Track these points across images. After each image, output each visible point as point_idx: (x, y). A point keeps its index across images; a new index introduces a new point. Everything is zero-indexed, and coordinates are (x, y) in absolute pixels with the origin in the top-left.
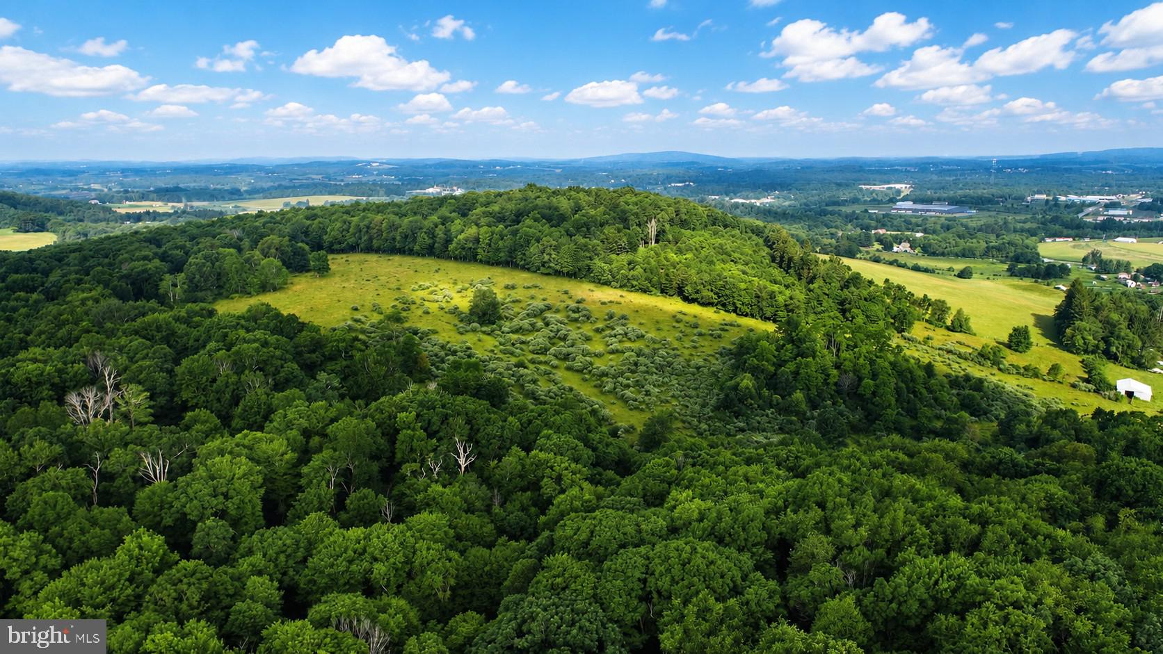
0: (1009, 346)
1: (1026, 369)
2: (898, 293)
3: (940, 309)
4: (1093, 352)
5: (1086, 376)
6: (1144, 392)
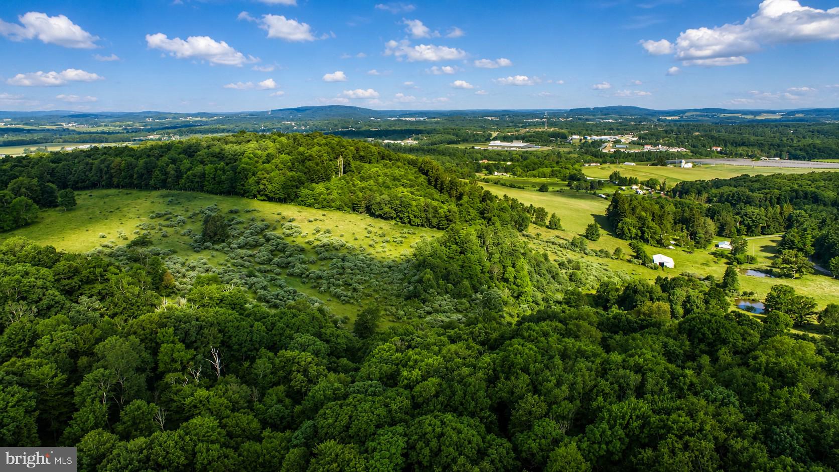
0: (587, 237)
1: (601, 251)
2: (514, 204)
3: (540, 214)
4: (635, 238)
5: (635, 254)
6: (669, 262)
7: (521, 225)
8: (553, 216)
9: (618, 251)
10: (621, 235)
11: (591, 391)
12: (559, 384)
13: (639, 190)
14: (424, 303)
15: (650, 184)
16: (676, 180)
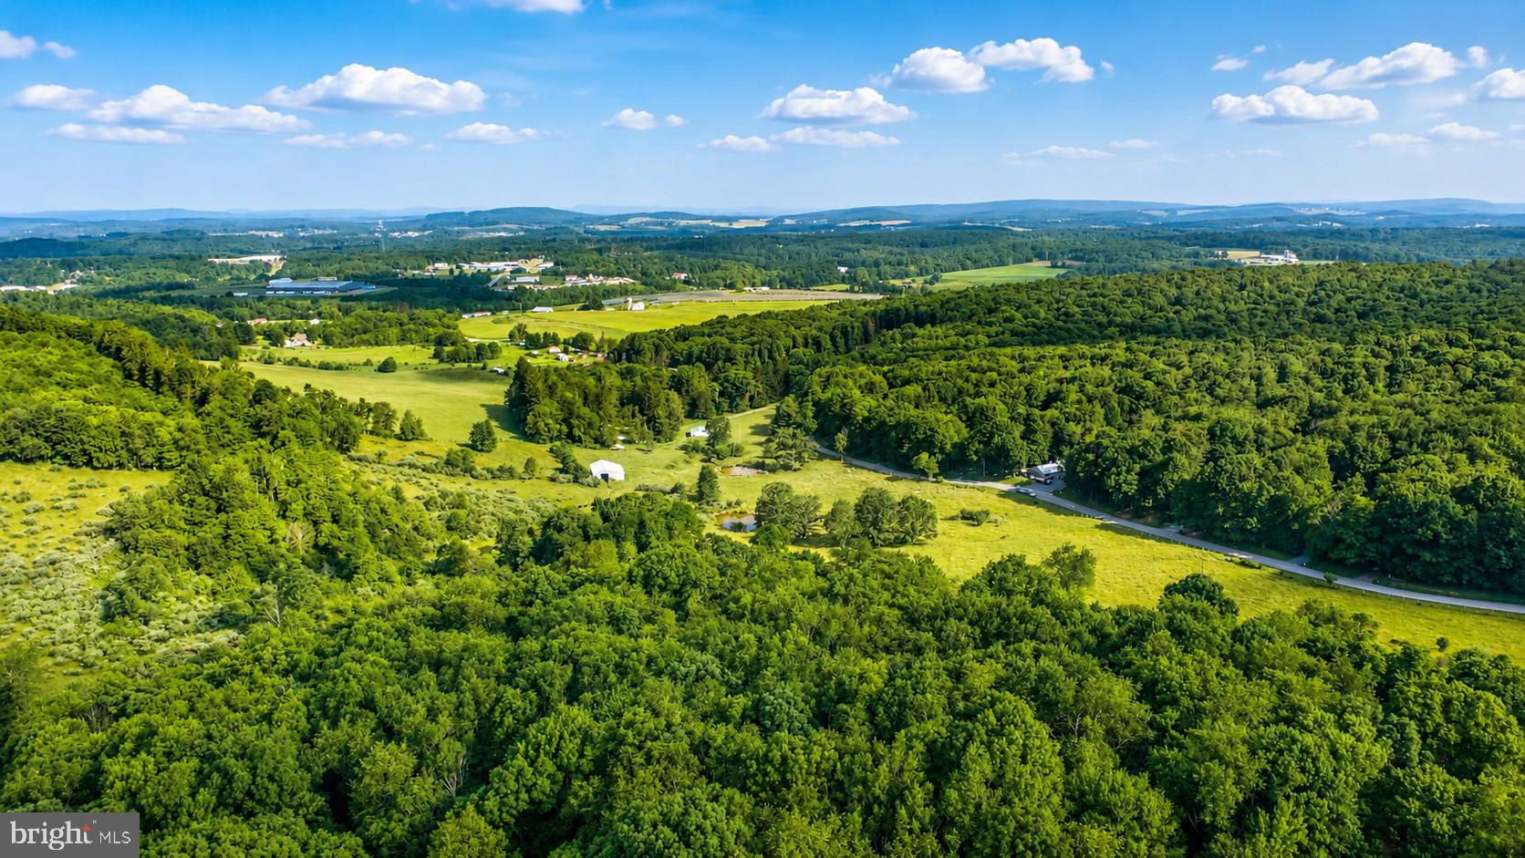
0: (474, 447)
1: (501, 469)
2: (327, 402)
3: (382, 414)
4: (559, 438)
5: (561, 466)
6: (616, 472)
7: (343, 441)
8: (407, 414)
9: (529, 464)
10: (532, 437)
11: (492, 710)
12: (432, 714)
13: (561, 355)
14: (146, 623)
15: (581, 343)
16: (620, 331)
